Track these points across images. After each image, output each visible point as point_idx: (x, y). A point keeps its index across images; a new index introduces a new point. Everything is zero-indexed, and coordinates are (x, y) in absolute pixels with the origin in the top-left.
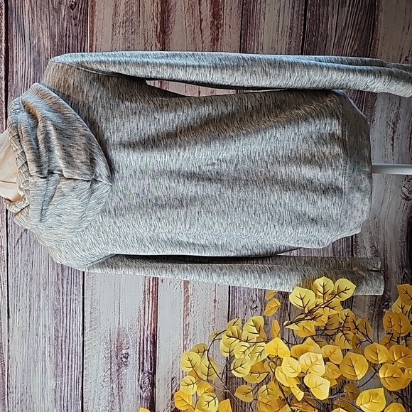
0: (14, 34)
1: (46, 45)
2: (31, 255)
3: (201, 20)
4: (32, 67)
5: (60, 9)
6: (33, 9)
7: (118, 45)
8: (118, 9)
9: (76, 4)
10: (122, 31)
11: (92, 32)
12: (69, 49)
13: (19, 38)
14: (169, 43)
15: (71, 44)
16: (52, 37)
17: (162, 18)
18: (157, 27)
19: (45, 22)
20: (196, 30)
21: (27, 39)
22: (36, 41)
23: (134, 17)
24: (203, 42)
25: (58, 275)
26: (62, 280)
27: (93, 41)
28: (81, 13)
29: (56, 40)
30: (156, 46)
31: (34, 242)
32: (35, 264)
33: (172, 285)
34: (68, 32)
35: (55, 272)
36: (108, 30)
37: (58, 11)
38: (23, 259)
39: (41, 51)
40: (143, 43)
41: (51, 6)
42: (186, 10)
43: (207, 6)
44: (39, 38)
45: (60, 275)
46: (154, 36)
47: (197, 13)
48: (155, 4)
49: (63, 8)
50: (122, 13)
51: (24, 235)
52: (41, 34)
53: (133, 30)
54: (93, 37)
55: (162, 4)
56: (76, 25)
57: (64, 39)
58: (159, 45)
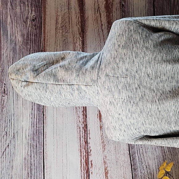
0: (2, 34)
1: (20, 40)
2: (11, 162)
3: (102, 25)
4: (12, 51)
5: (27, 21)
6: (12, 22)
7: (59, 39)
8: (58, 21)
9: (35, 18)
10: (61, 31)
11: (45, 32)
12: (32, 41)
13: (5, 37)
14: (86, 37)
15: (33, 39)
16: (23, 35)
17: (82, 25)
18: (79, 29)
19: (19, 28)
20: (100, 30)
21: (9, 37)
22: (14, 38)
23: (67, 24)
24: (103, 36)
25: (28, 174)
26: (31, 177)
27: (45, 37)
28: (38, 23)
29: (25, 37)
30: (79, 39)
31: (13, 153)
32: (14, 167)
33: (98, 176)
34: (31, 33)
35: (26, 172)
36: (53, 31)
37: (26, 22)
38: (6, 165)
39: (17, 43)
40: (72, 37)
41: (22, 20)
42: (94, 20)
43: (104, 18)
44: (15, 37)
45: (30, 173)
46: (78, 34)
47: (99, 22)
48: (78, 18)
49: (29, 20)
50: (60, 22)
51: (7, 149)
52: (17, 35)
53: (67, 31)
54: (45, 35)
55: (81, 17)
56: (36, 29)
57: (29, 36)
58: (81, 38)
